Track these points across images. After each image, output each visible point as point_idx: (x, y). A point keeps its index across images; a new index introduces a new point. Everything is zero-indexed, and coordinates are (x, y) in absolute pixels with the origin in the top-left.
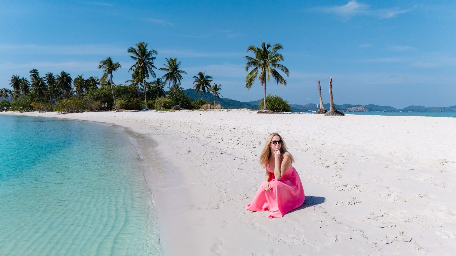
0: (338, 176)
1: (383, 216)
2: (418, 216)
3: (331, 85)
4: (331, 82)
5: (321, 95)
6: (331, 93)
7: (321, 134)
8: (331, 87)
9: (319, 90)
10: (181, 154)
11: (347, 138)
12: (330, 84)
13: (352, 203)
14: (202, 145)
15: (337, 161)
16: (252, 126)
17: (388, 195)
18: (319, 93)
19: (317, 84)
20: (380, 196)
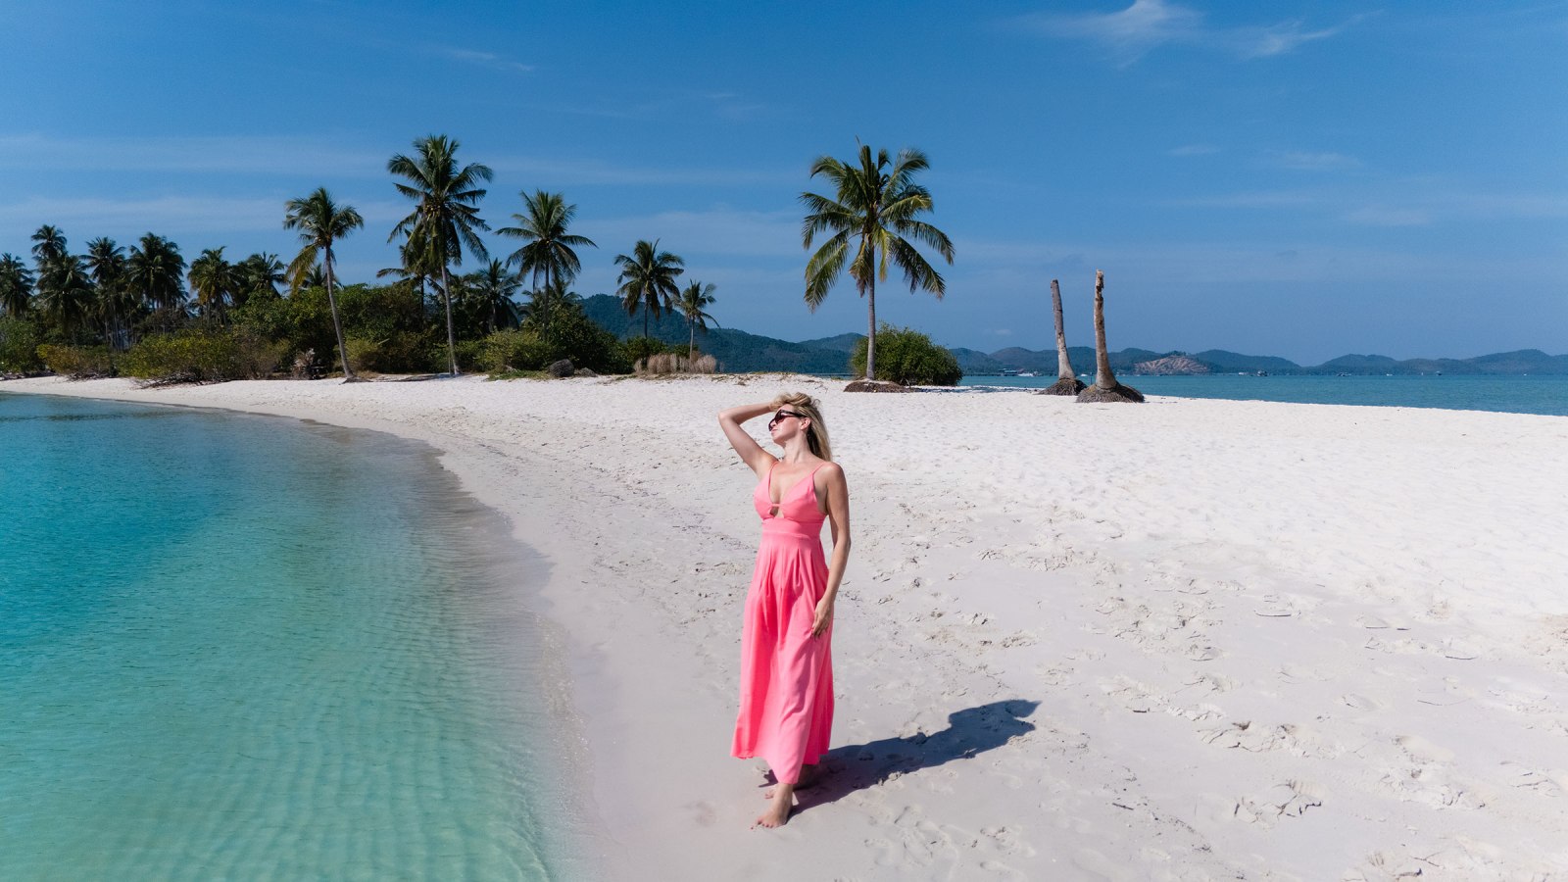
0: (1208, 684)
1: (1420, 873)
2: (1548, 874)
3: (1101, 299)
4: (1100, 288)
5: (1062, 328)
6: (1101, 323)
7: (1094, 488)
8: (1100, 306)
9: (1056, 313)
10: (611, 565)
11: (1191, 511)
12: (1096, 296)
13: (1293, 808)
14: (682, 526)
15: (1186, 613)
16: (844, 448)
17: (1413, 775)
18: (1055, 321)
19: (1052, 292)
20: (1388, 780)
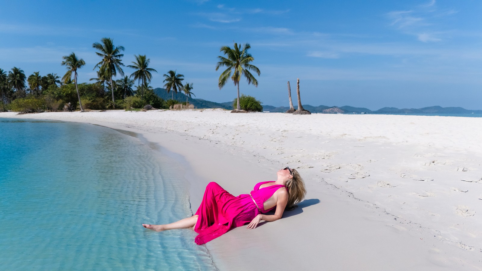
3: (299, 86)
4: (298, 83)
5: (291, 95)
6: (299, 93)
8: (299, 88)
9: (289, 90)
12: (297, 85)
18: (289, 93)
19: (287, 85)
